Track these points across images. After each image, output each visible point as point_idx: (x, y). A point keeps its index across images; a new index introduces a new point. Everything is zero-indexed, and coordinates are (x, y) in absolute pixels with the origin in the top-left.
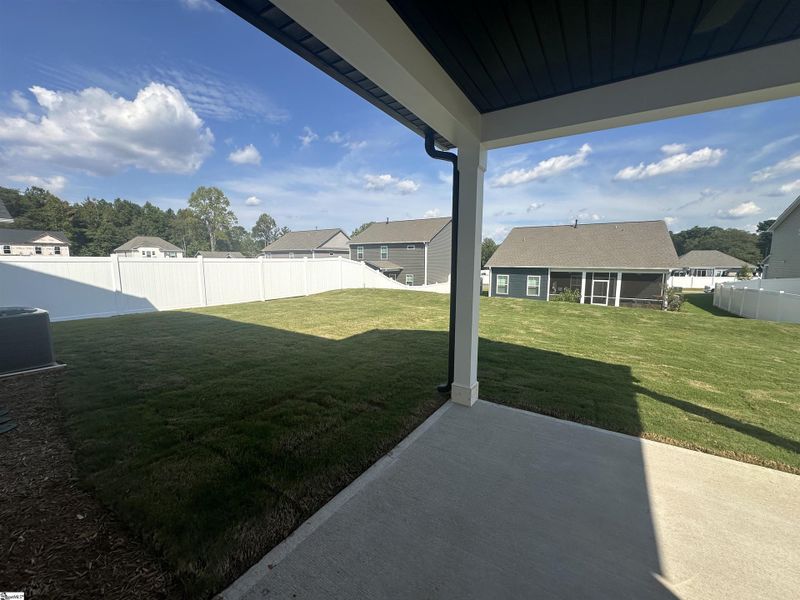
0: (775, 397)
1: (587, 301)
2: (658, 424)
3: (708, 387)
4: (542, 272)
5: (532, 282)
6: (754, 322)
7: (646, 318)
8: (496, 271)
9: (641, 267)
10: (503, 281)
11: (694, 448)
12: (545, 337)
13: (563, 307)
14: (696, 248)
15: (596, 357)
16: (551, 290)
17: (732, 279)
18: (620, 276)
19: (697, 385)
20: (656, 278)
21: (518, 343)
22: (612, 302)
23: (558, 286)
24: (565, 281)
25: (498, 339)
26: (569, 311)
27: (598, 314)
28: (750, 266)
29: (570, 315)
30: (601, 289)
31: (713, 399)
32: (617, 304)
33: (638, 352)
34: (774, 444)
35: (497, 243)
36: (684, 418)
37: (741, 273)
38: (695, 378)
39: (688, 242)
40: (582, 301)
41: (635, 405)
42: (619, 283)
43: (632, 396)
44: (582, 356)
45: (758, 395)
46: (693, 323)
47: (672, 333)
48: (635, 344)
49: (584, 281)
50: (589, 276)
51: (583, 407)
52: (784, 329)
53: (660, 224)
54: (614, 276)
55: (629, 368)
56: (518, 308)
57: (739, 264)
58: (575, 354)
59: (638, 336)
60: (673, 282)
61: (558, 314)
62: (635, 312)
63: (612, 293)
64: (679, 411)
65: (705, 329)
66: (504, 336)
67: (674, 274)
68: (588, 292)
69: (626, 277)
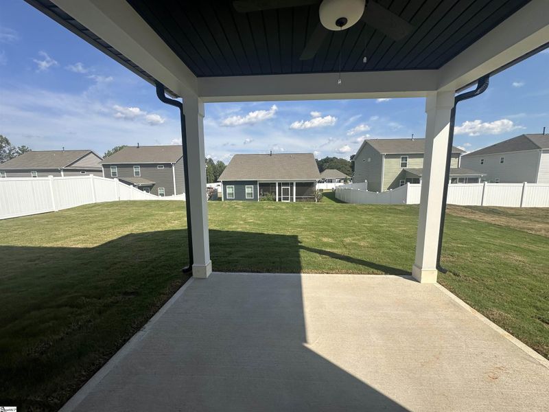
0: (354, 240)
1: (280, 200)
2: (309, 264)
3: (330, 240)
4: (254, 183)
5: (249, 190)
6: (348, 205)
7: (307, 207)
8: (225, 183)
9: (304, 179)
10: (230, 190)
11: (323, 273)
12: (255, 224)
13: (266, 204)
14: (328, 168)
15: (281, 233)
16: (260, 194)
17: (342, 184)
18: (295, 184)
19: (325, 240)
20: (311, 185)
21: (239, 230)
22: (292, 199)
23: (264, 191)
24: (267, 188)
25: (226, 229)
26: (269, 207)
27: (284, 207)
28: (348, 177)
29: (269, 209)
30: (286, 192)
31: (331, 246)
32: (294, 201)
33: (301, 226)
34: (352, 262)
35: (226, 164)
36: (319, 258)
37: (345, 181)
38: (326, 236)
39: (325, 165)
40: (277, 200)
41: (299, 256)
42: (294, 188)
43: (298, 251)
44: (274, 233)
45: (348, 240)
46: (326, 208)
47: (316, 214)
48: (300, 222)
49: (277, 188)
50: (280, 185)
51: (273, 263)
52: (359, 207)
53: (311, 155)
54: (292, 184)
55: (297, 236)
56: (240, 207)
57: (344, 176)
58: (271, 232)
59: (302, 218)
60: (319, 186)
61: (263, 209)
62: (301, 204)
63: (292, 195)
64: (318, 255)
65: (331, 211)
66: (230, 226)
67: (319, 182)
68: (280, 195)
69: (298, 185)
